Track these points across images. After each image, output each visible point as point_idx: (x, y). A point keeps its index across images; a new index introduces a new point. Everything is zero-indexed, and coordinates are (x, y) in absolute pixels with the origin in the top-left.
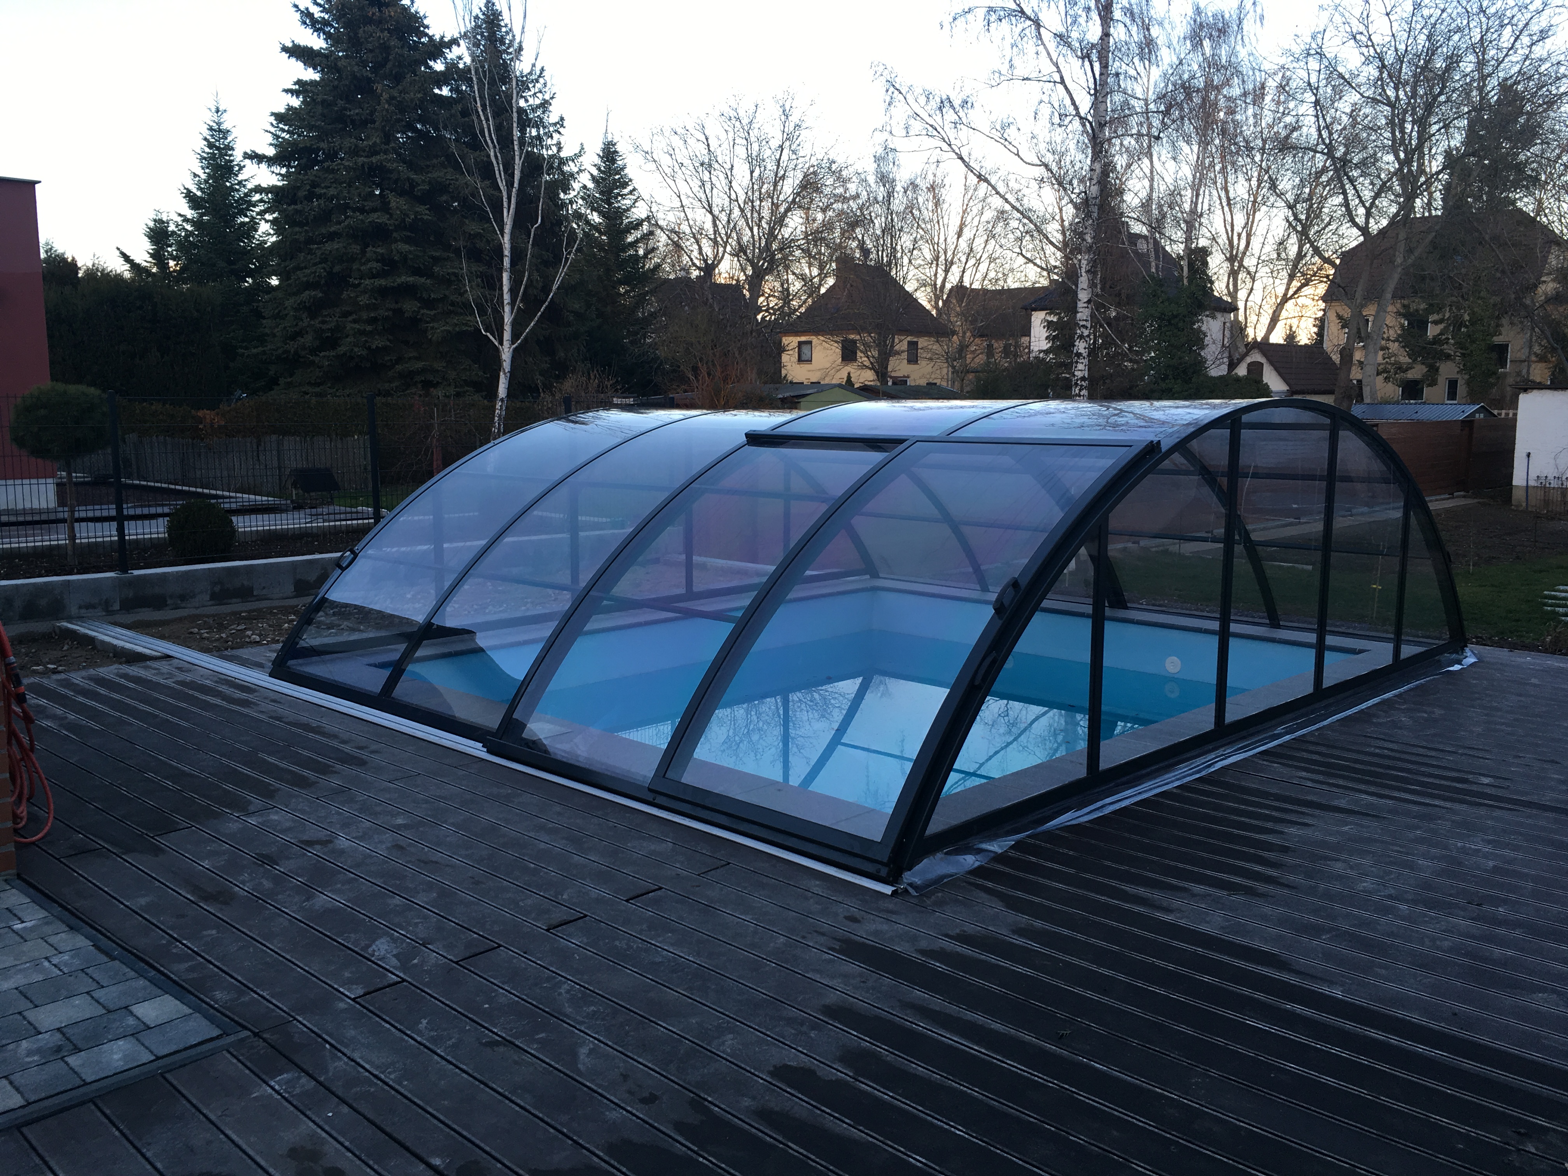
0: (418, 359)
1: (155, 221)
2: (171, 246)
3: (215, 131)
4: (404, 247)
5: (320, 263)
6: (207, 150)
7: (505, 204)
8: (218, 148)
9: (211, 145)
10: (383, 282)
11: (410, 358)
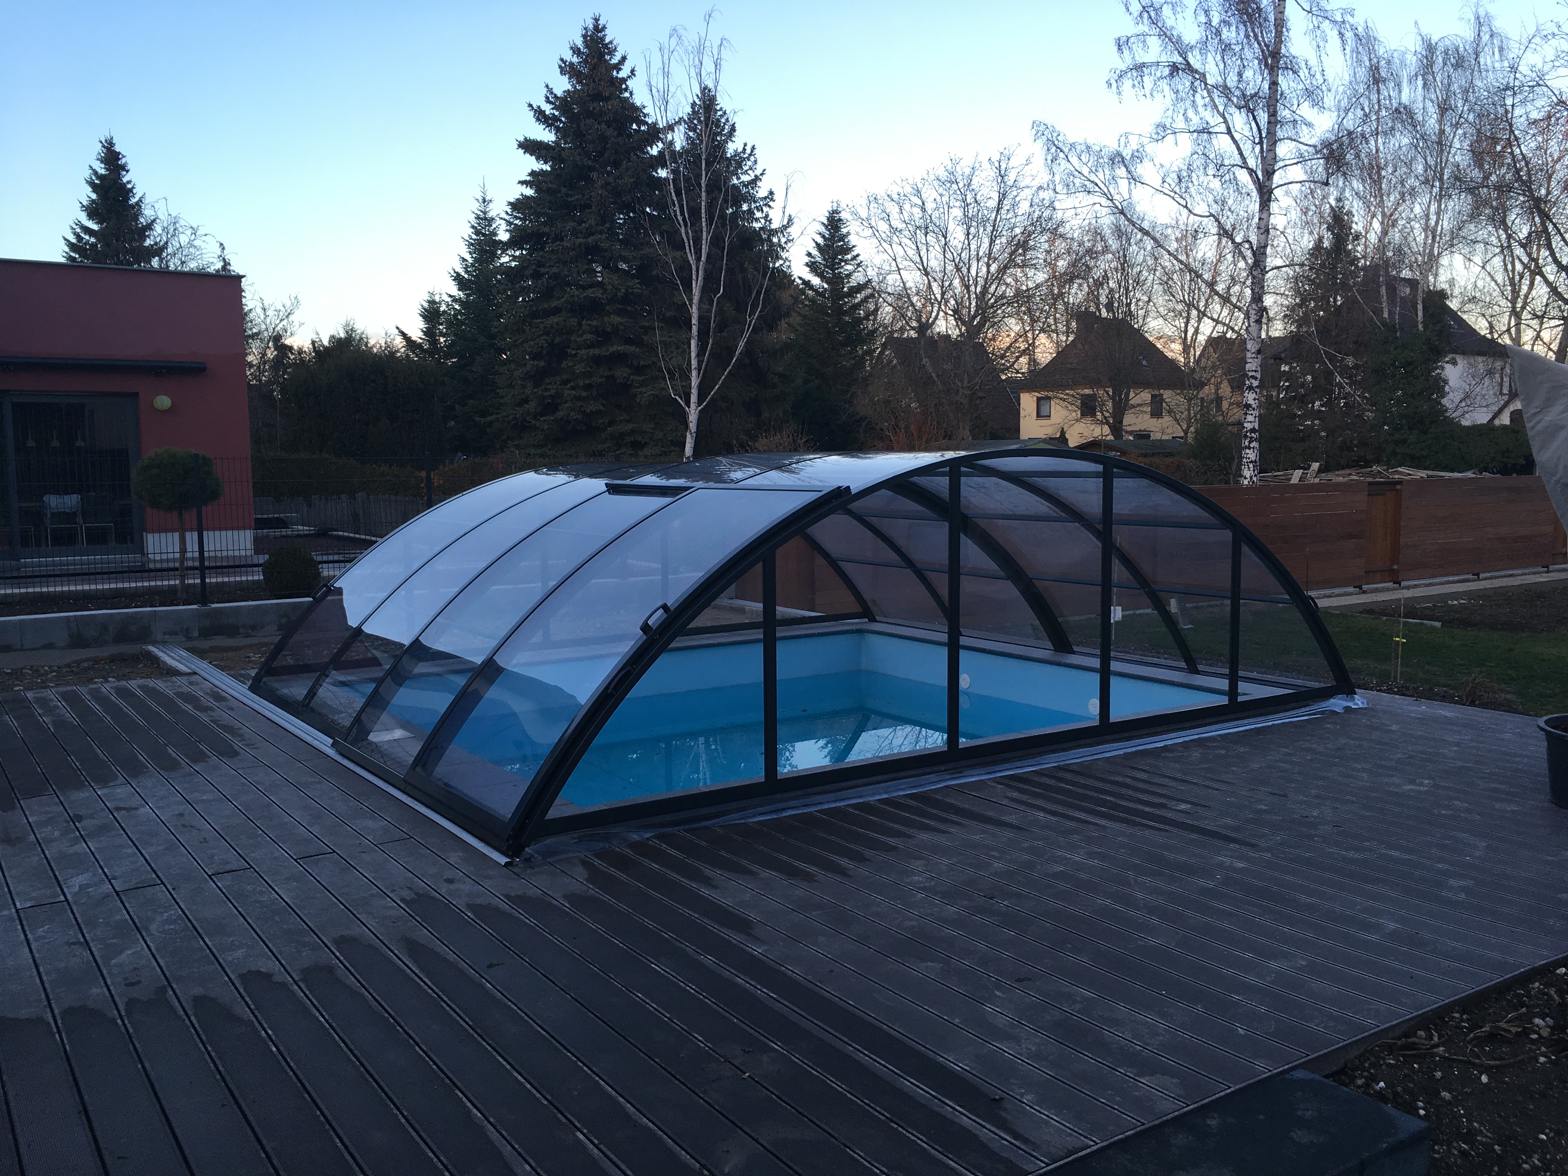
0: (628, 421)
1: (429, 302)
2: (442, 324)
3: (482, 219)
4: (616, 319)
5: (543, 335)
6: (474, 237)
7: (694, 277)
8: (484, 235)
9: (477, 233)
10: (597, 351)
11: (621, 421)
